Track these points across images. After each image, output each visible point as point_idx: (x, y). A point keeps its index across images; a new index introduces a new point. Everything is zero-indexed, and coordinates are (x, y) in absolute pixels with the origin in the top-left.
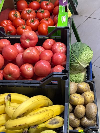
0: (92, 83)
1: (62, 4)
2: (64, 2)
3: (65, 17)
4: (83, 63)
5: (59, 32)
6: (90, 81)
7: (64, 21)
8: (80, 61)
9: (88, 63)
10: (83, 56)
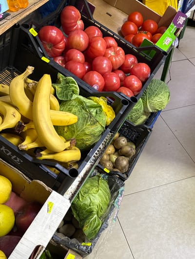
0: (149, 131)
1: (175, 24)
2: (179, 24)
3: (170, 39)
4: (150, 107)
5: (154, 52)
6: (148, 127)
7: (166, 44)
8: (149, 102)
9: (156, 110)
10: (156, 98)
